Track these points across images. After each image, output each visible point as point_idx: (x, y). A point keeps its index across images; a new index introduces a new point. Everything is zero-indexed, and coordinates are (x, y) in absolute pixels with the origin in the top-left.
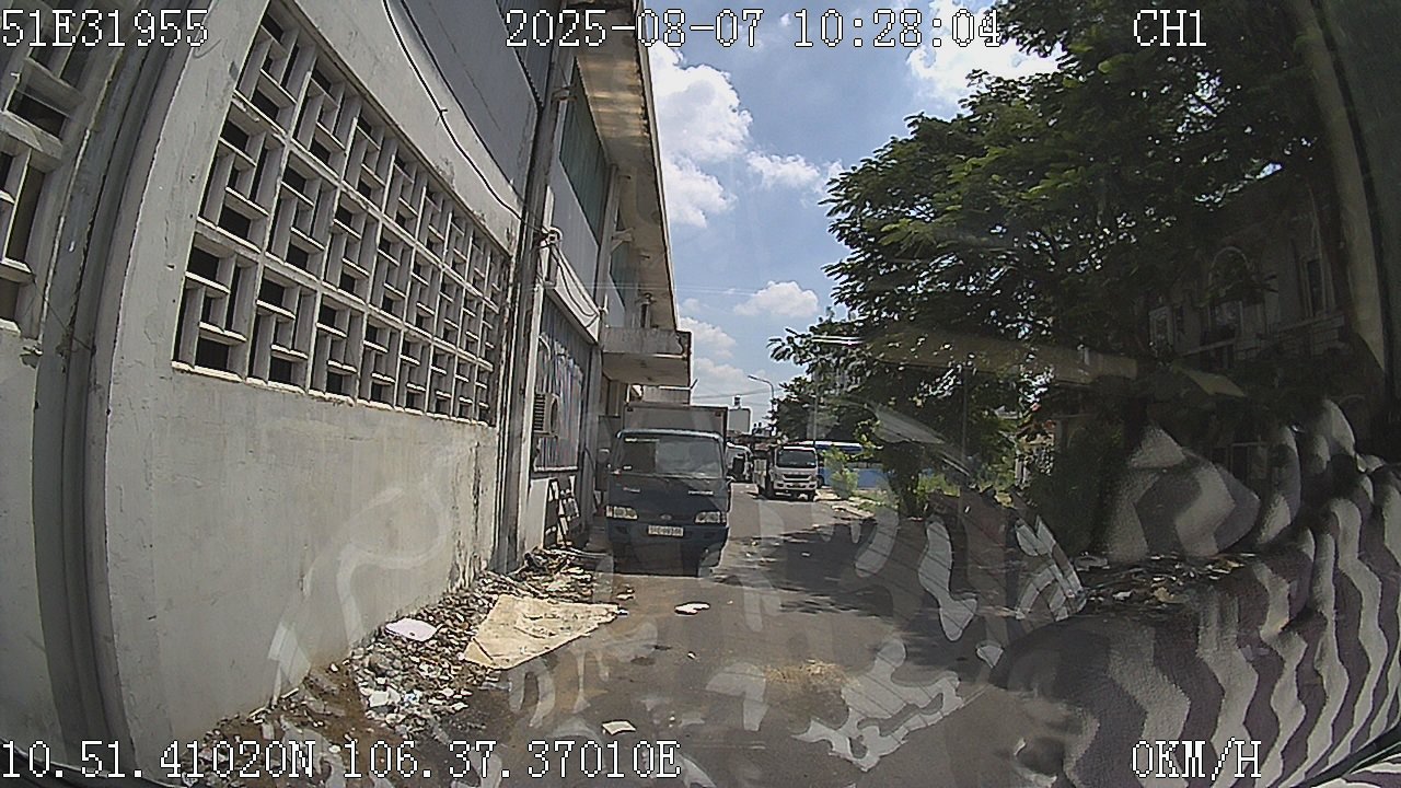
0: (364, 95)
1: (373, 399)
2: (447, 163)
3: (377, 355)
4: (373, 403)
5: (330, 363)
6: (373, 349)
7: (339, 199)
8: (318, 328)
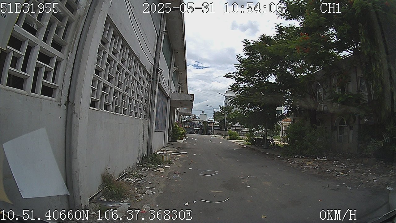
2: (139, 54)
3: (124, 103)
4: (123, 115)
5: (116, 105)
7: (118, 65)
8: (113, 97)
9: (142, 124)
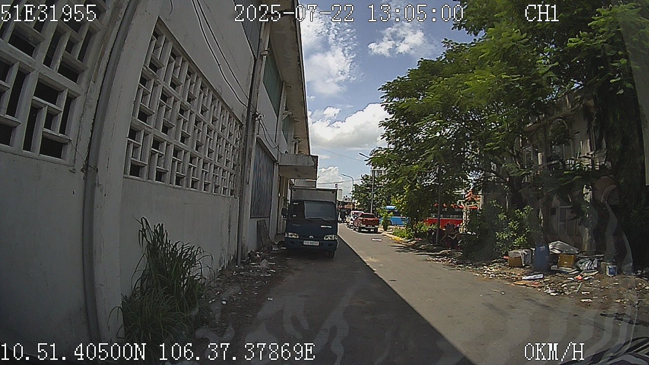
0: (190, 61)
1: (191, 188)
2: (220, 87)
3: (194, 169)
4: (192, 189)
5: (177, 173)
6: (192, 166)
7: (181, 105)
8: (173, 159)
9: (228, 205)
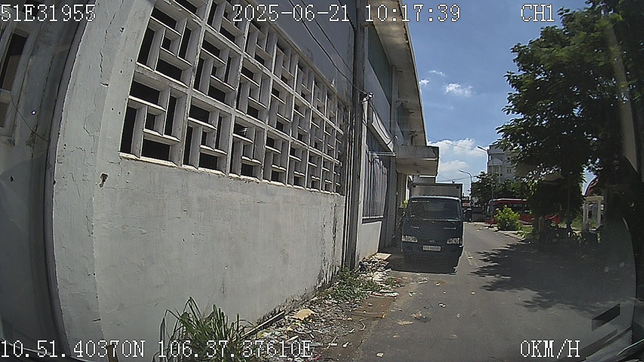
3: (274, 155)
4: (272, 182)
5: (243, 157)
6: (272, 151)
8: (235, 137)
9: (332, 203)
